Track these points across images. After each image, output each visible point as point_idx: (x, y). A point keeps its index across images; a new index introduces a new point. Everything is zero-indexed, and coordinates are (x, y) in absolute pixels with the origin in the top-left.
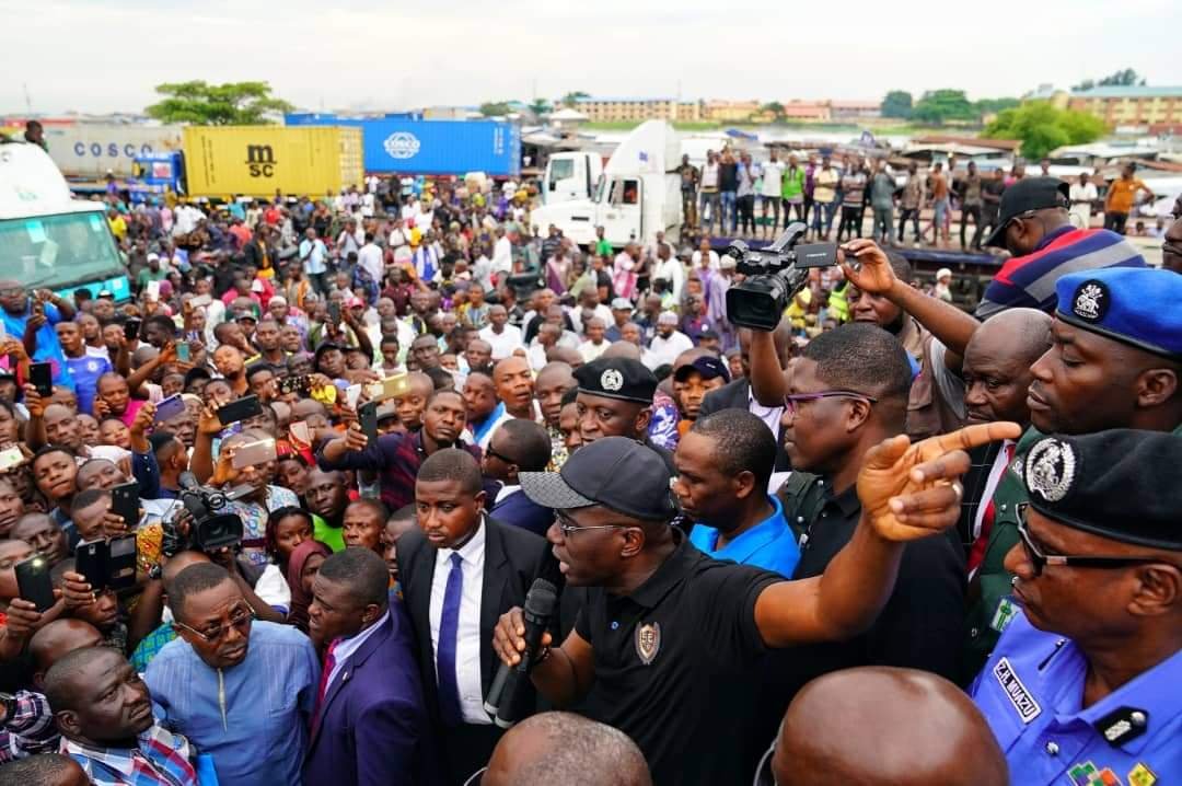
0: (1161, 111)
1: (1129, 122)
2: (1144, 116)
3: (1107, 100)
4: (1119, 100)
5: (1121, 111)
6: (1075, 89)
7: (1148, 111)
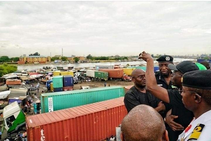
0: (45, 59)
1: (36, 61)
2: (39, 60)
3: (32, 58)
4: (34, 58)
5: (35, 60)
6: (30, 55)
7: (39, 59)
